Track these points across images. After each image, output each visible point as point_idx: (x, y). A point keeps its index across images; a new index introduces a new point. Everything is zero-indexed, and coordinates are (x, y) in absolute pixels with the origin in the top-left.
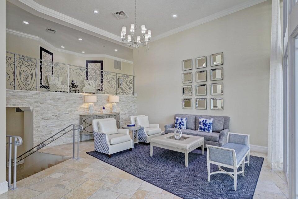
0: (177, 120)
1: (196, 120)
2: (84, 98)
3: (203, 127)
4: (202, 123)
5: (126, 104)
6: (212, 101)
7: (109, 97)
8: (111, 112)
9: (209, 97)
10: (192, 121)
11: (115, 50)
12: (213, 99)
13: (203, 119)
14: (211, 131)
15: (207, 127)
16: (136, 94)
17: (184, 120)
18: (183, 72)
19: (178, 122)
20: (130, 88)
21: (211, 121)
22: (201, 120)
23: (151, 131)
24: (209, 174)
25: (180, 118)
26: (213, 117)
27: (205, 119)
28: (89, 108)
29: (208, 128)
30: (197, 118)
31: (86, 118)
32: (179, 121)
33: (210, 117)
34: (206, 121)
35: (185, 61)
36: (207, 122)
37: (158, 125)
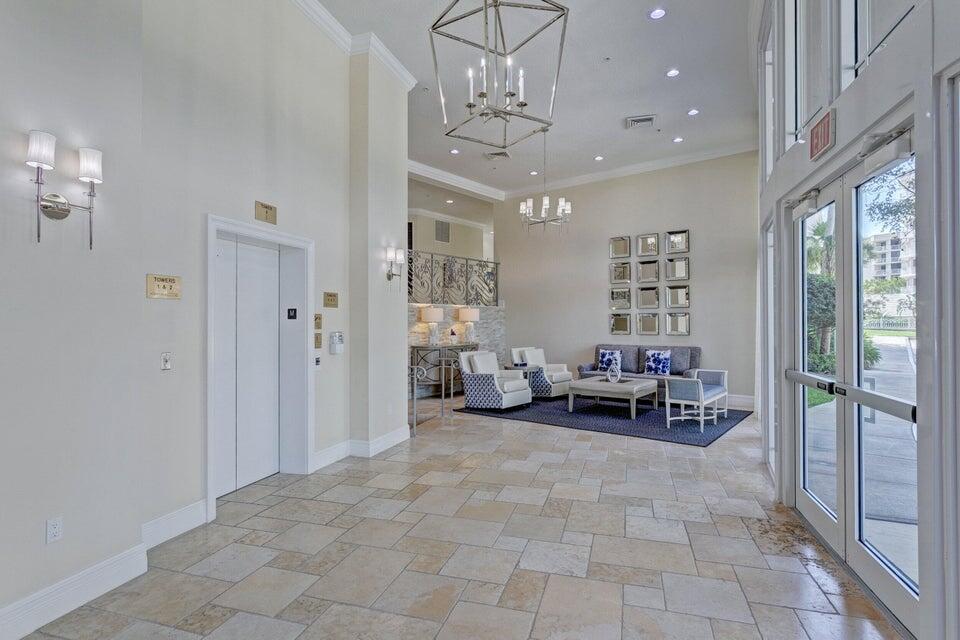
0: (603, 356)
1: (640, 354)
2: (420, 311)
3: (653, 366)
4: (652, 359)
5: (485, 325)
6: (669, 318)
7: (457, 310)
8: (461, 343)
9: (662, 311)
10: (632, 357)
11: (448, 202)
12: (670, 315)
13: (653, 352)
14: (668, 372)
15: (660, 366)
16: (502, 304)
17: (617, 355)
18: (610, 261)
19: (605, 359)
20: (490, 291)
21: (667, 354)
22: (650, 353)
23: (556, 376)
24: (669, 419)
25: (608, 352)
26: (673, 348)
27: (657, 352)
28: (431, 332)
29: (663, 367)
30: (642, 352)
31: (425, 352)
32: (607, 357)
33: (665, 348)
34: (659, 354)
35: (615, 240)
36: (661, 357)
37: (565, 366)
